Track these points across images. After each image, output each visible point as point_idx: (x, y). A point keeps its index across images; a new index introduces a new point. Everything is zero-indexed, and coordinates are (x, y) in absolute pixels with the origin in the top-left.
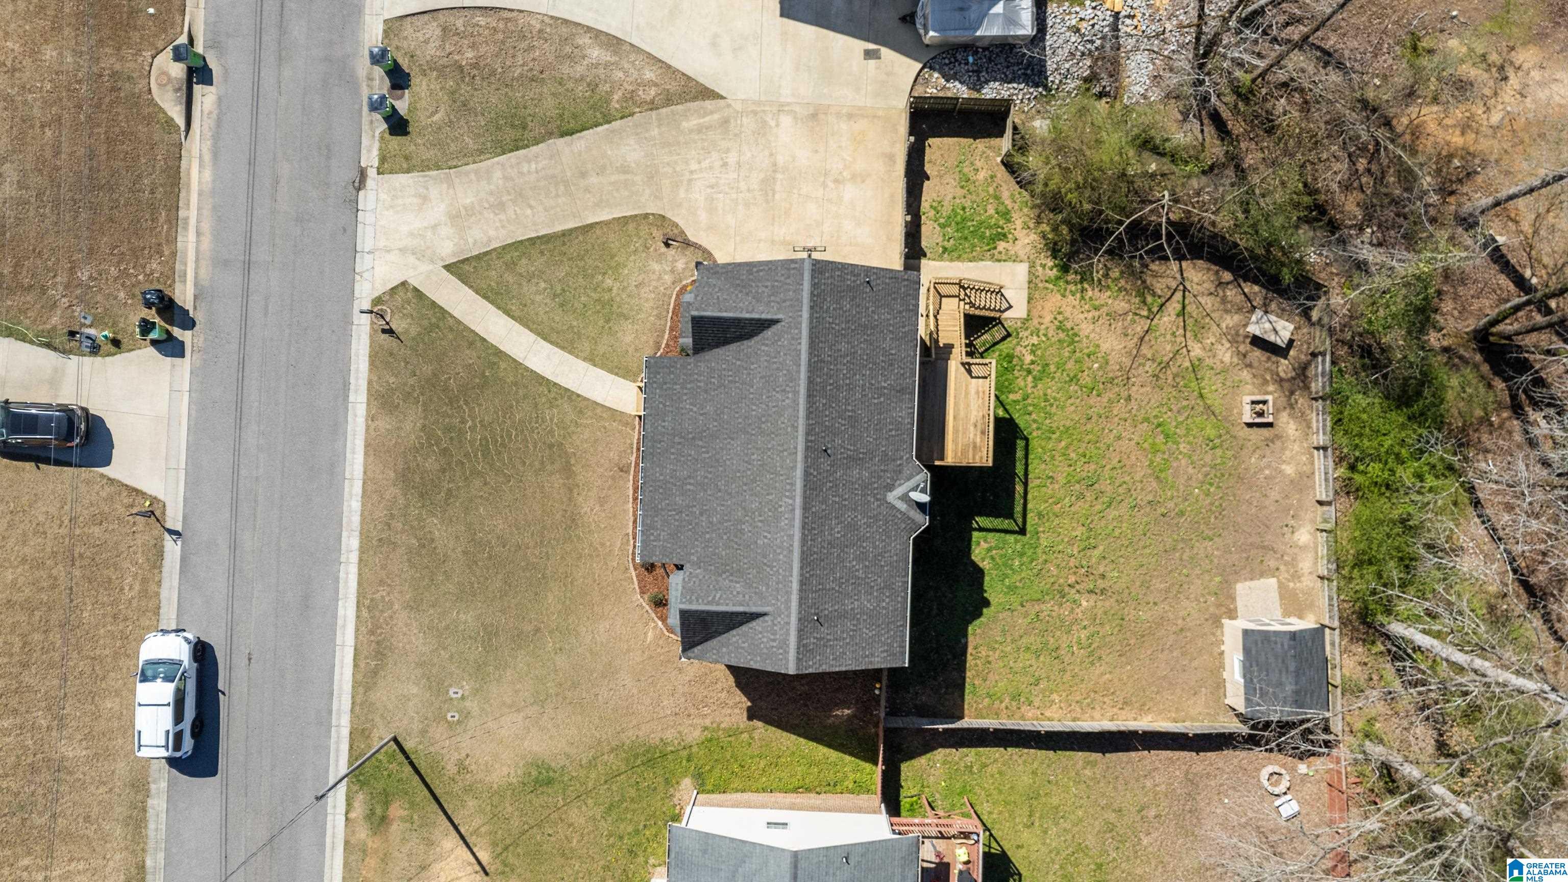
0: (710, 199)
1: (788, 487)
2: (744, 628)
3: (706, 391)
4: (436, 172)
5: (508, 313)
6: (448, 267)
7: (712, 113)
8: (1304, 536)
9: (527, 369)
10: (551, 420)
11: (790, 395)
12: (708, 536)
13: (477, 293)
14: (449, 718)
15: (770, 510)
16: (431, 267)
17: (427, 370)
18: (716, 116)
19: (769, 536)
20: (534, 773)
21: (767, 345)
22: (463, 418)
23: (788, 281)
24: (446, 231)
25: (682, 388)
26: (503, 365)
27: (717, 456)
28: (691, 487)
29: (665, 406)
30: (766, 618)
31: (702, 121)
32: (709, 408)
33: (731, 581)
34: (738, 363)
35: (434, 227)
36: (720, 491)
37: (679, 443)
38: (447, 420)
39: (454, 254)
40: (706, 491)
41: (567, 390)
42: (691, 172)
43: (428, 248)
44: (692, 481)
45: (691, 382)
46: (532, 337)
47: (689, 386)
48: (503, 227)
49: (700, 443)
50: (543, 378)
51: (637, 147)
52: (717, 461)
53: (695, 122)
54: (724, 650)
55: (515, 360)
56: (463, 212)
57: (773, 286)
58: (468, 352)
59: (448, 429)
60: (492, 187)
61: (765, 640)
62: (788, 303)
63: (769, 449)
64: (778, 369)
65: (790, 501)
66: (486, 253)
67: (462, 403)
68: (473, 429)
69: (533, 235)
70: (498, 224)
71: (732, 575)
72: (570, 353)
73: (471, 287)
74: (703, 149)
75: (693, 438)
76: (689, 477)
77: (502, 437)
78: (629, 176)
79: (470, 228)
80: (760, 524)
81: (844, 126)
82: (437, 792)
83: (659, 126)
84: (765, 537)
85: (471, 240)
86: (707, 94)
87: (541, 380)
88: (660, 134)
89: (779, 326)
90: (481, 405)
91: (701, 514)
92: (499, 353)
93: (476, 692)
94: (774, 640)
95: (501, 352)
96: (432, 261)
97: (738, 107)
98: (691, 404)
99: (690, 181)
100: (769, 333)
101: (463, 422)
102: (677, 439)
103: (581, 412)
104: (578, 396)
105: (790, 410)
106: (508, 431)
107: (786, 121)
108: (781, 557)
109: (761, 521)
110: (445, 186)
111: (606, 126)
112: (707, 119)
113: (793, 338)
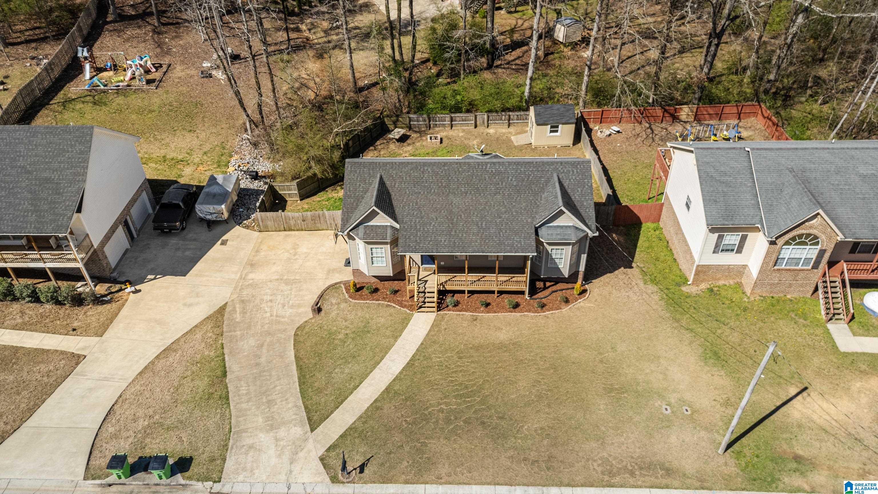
0: (292, 307)
1: (480, 167)
2: (569, 191)
3: (422, 218)
4: (231, 441)
5: (356, 387)
6: (312, 430)
7: (235, 308)
8: (491, 131)
9: (401, 373)
10: (439, 358)
11: (426, 168)
12: (514, 214)
13: (338, 408)
14: (689, 413)
15: (495, 178)
16: (311, 441)
17: (397, 437)
18: (238, 306)
19: (510, 178)
20: (712, 361)
21: (395, 184)
22: (439, 411)
23: (358, 171)
24: (282, 433)
25: (420, 231)
26: (396, 388)
27: (463, 210)
28: (484, 223)
29: (431, 241)
30: (560, 177)
31: (238, 312)
32: (433, 215)
33: (541, 199)
34: (405, 200)
35: (277, 440)
36: (485, 208)
37: (455, 232)
38: (440, 422)
39: (303, 426)
40: (485, 216)
41: (418, 350)
42: (271, 316)
43: (294, 443)
44: (480, 223)
45: (416, 226)
46: (376, 371)
47: (418, 227)
48: (287, 400)
49: (455, 220)
50: (408, 363)
51: (246, 341)
52: (466, 210)
53: (238, 315)
54: (585, 204)
55: (394, 380)
56: (270, 422)
57: (360, 181)
58: (385, 411)
59: (448, 421)
60: (254, 407)
61: (574, 177)
62: (371, 171)
63: (458, 180)
64: (410, 176)
65: (489, 165)
66: (306, 408)
67: (426, 412)
68: (446, 404)
69: (297, 384)
70: (284, 403)
71: (537, 200)
72: (390, 349)
73: (332, 412)
74: (257, 311)
75: (452, 224)
76: (477, 225)
77: (453, 386)
78: (266, 344)
79: (283, 418)
80: (504, 184)
81: (263, 254)
82: (755, 420)
83: (235, 331)
84: (511, 180)
85: (294, 417)
86: (222, 310)
87: (410, 365)
88: (241, 330)
89: (384, 177)
90: (428, 401)
91: (500, 217)
92: (387, 390)
93: (661, 396)
94: (573, 172)
95: (386, 389)
96: (306, 440)
97: (235, 296)
98: (430, 226)
99: (277, 316)
100: (388, 183)
101: (442, 411)
102: (453, 233)
103: (434, 342)
104: (422, 344)
105: (435, 168)
106: (448, 382)
107: (251, 276)
108: (522, 169)
109: (502, 183)
110: (244, 434)
111: (226, 356)
112: (238, 309)
113: (392, 167)
